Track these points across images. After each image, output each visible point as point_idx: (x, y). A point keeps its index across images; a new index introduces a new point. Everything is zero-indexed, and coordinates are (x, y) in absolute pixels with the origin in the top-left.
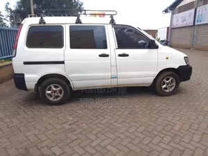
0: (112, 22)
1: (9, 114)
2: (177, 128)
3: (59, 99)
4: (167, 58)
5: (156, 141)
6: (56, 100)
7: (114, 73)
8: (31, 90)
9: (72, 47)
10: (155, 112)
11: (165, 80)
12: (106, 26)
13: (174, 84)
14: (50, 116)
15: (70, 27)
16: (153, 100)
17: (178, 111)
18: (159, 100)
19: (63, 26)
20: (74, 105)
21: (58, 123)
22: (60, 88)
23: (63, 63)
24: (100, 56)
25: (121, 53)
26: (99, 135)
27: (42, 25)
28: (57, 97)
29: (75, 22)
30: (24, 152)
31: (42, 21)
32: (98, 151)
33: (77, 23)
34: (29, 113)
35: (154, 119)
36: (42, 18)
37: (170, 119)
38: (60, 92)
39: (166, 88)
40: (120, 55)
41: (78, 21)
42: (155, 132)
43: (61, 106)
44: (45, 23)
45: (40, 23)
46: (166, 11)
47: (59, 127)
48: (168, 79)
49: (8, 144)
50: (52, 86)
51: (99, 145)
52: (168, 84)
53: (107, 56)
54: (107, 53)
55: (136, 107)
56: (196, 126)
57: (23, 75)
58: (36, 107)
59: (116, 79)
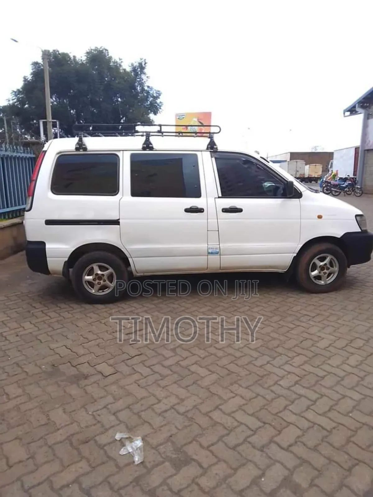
0: (212, 147)
1: (15, 315)
2: (322, 344)
3: (107, 291)
4: (320, 217)
5: (278, 361)
6: (101, 293)
7: (213, 245)
8: (55, 273)
9: (134, 193)
10: (289, 319)
11: (316, 260)
12: (199, 154)
13: (336, 269)
14: (91, 320)
15: (133, 156)
16: (291, 300)
17: (335, 318)
18: (302, 300)
19: (120, 154)
20: (135, 305)
21: (107, 331)
22: (111, 270)
23: (116, 222)
24: (187, 210)
25: (227, 207)
26: (179, 351)
27: (81, 152)
28: (103, 288)
29: (140, 147)
30: (50, 369)
31: (81, 146)
32: (175, 373)
33: (144, 149)
34: (52, 314)
35: (284, 330)
36: (81, 140)
37: (314, 330)
38: (110, 278)
39: (318, 277)
40: (225, 210)
41: (148, 145)
42: (280, 350)
43: (111, 306)
44: (85, 149)
45: (77, 149)
46: (352, 110)
47: (107, 336)
48: (322, 259)
49: (20, 358)
50: (95, 267)
51: (177, 363)
52: (322, 268)
53: (201, 211)
54: (200, 206)
55: (256, 309)
56: (360, 343)
57: (43, 244)
58: (63, 306)
59: (217, 257)
